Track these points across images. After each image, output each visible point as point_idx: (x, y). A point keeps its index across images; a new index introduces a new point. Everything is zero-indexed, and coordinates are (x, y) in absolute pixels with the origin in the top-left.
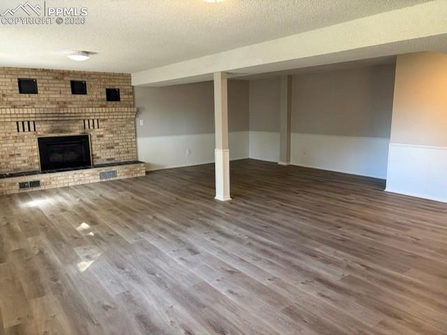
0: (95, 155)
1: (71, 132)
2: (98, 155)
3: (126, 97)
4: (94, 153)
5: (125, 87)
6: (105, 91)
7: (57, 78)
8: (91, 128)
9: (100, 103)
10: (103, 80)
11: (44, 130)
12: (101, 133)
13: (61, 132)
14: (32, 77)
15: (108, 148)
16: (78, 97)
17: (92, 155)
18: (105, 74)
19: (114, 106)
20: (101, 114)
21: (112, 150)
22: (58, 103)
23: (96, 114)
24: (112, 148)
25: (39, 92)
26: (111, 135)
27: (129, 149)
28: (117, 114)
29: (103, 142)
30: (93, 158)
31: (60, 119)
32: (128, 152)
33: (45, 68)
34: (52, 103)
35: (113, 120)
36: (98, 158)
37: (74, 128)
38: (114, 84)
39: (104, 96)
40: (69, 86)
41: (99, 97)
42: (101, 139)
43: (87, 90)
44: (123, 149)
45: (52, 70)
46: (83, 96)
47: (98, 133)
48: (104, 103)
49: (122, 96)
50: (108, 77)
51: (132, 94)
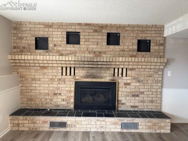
0: (121, 101)
1: (102, 78)
2: (123, 101)
3: (157, 48)
4: (120, 99)
5: (157, 38)
6: (136, 42)
7: (96, 31)
8: (120, 75)
9: (131, 53)
10: (136, 32)
11: (81, 75)
12: (128, 81)
13: (94, 78)
14: (77, 31)
15: (133, 96)
16: (112, 47)
17: (118, 101)
18: (138, 26)
19: (143, 56)
20: (130, 64)
21: (137, 98)
22: (94, 53)
23: (126, 63)
24: (137, 96)
25: (81, 43)
26: (138, 84)
27: (154, 99)
28: (145, 64)
29: (129, 90)
30: (118, 104)
31: (94, 66)
32: (152, 102)
33: (88, 23)
34: (90, 53)
35: (141, 70)
36: (123, 104)
37: (105, 75)
38: (146, 35)
39: (136, 47)
40: (105, 37)
41: (131, 47)
42: (128, 86)
43: (121, 41)
44: (148, 99)
45: (93, 24)
46: (117, 47)
47: (126, 81)
48: (135, 53)
49: (153, 47)
50: (141, 29)
51: (163, 44)
